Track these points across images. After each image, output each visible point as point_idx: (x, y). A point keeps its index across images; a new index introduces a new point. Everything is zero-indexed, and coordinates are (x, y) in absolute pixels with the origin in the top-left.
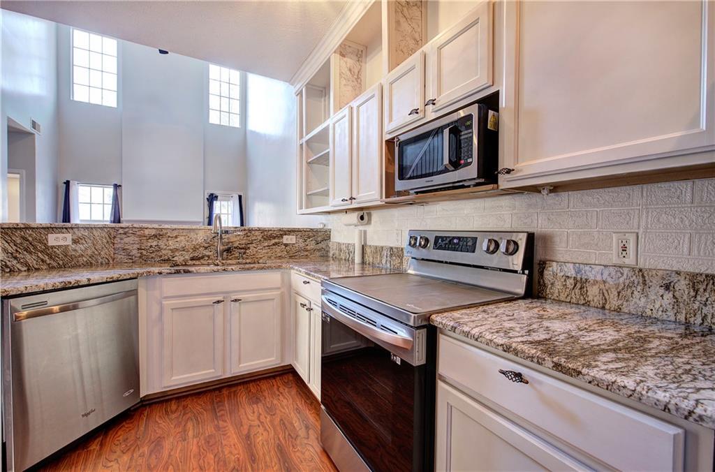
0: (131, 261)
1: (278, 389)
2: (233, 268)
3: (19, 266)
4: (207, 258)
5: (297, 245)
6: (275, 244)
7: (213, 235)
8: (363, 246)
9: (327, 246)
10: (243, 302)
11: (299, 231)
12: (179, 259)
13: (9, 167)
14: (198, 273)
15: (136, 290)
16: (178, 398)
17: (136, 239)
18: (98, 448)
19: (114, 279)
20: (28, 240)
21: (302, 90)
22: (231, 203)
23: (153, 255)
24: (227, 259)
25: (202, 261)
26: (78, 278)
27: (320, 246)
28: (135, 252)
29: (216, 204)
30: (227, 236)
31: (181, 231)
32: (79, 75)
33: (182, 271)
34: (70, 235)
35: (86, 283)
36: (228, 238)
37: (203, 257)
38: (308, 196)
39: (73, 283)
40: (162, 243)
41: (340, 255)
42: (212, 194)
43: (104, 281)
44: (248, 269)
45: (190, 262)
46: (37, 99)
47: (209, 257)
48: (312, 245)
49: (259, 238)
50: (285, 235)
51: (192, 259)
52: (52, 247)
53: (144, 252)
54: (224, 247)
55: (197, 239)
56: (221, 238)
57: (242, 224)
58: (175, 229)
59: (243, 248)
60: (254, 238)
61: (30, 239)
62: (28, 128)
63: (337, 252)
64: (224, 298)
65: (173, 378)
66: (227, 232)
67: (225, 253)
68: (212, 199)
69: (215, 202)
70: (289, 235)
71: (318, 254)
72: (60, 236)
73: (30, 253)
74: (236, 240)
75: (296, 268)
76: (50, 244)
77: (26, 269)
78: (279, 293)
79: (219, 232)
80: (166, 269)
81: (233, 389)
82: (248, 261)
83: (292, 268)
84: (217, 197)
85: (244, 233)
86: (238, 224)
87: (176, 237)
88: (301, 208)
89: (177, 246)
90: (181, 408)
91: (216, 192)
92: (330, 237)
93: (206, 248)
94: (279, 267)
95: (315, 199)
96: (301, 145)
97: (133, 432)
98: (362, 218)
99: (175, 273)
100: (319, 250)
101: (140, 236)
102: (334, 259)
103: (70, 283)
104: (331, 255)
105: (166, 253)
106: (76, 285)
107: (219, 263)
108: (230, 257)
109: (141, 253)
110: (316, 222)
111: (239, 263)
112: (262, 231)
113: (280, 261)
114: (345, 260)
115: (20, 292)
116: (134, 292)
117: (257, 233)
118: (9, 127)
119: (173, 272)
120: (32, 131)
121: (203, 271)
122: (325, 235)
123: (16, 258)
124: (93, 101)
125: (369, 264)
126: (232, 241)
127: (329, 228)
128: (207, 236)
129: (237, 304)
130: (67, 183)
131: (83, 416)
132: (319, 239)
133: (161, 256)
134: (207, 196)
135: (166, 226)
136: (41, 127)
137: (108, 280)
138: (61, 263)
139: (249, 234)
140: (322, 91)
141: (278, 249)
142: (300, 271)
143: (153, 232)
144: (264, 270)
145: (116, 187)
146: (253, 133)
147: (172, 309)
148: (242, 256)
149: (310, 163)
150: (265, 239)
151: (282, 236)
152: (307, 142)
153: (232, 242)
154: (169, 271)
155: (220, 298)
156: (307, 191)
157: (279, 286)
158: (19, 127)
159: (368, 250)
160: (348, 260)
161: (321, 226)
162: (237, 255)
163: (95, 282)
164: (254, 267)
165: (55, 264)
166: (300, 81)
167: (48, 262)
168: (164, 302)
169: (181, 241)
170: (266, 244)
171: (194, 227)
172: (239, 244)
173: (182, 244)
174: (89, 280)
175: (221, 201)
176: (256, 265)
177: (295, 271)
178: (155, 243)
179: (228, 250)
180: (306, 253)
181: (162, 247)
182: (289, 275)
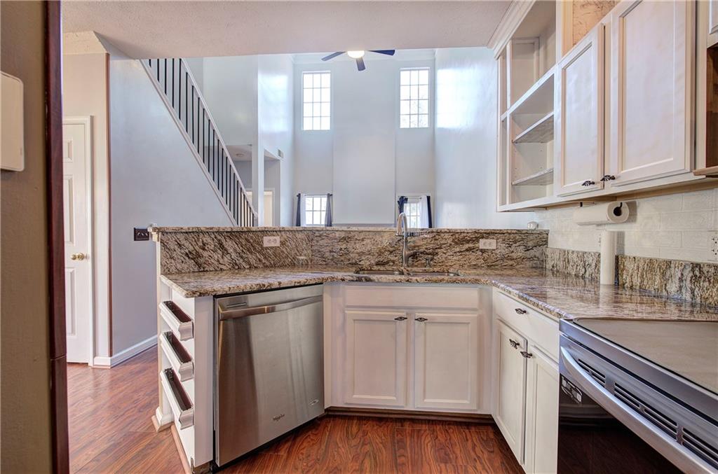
0: (324, 263)
1: (474, 449)
2: (418, 279)
3: (244, 264)
4: (391, 264)
5: (498, 252)
6: (468, 250)
7: (399, 238)
8: (617, 258)
9: (543, 253)
10: (429, 323)
11: (501, 233)
12: (365, 263)
13: (265, 187)
14: (379, 283)
15: (321, 296)
16: (360, 418)
17: (329, 241)
18: (285, 455)
19: (301, 284)
20: (250, 242)
21: (505, 48)
22: (419, 205)
23: (342, 258)
24: (413, 266)
25: (387, 266)
26: (271, 280)
27: (532, 253)
28: (327, 254)
29: (407, 207)
30: (413, 239)
31: (367, 233)
32: (307, 110)
33: (363, 279)
34: (279, 237)
35: (278, 286)
36: (414, 242)
37: (387, 263)
38: (513, 186)
39: (266, 286)
40: (350, 246)
41: (566, 268)
42: (402, 197)
43: (293, 285)
44: (436, 282)
45: (375, 268)
46: (282, 134)
47: (393, 262)
48: (519, 252)
49: (450, 241)
50: (483, 238)
51: (377, 264)
52: (267, 248)
53: (335, 255)
54: (409, 252)
55: (382, 243)
56: (406, 241)
57: (430, 226)
58: (362, 231)
59: (430, 254)
60: (443, 242)
61: (251, 241)
62: (276, 155)
63: (561, 264)
64: (407, 314)
65: (355, 396)
66: (412, 235)
67: (410, 259)
68: (403, 201)
69: (405, 205)
70: (487, 238)
71: (529, 264)
72: (272, 238)
73: (251, 253)
74: (424, 244)
75: (502, 286)
76: (265, 245)
77: (248, 267)
78: (476, 315)
79: (404, 234)
80: (349, 275)
81: (417, 427)
82: (436, 269)
83: (495, 285)
84: (406, 199)
85: (431, 235)
86: (427, 226)
87: (363, 240)
88: (503, 203)
89: (363, 249)
90: (360, 434)
91: (406, 195)
92: (546, 242)
93: (391, 252)
94: (476, 281)
95: (524, 190)
96: (504, 122)
97: (316, 447)
98: (618, 212)
99: (357, 281)
100: (530, 259)
101: (332, 239)
102: (555, 272)
103: (264, 285)
104: (549, 266)
105: (354, 256)
106: (269, 288)
107: (405, 271)
108: (416, 264)
109: (333, 256)
110: (525, 222)
111: (425, 272)
112: (452, 233)
113: (474, 271)
114: (577, 276)
115: (225, 293)
116: (319, 299)
117: (447, 236)
118: (265, 157)
119: (355, 279)
120: (279, 158)
121: (385, 281)
122: (541, 239)
123: (242, 257)
124: (315, 129)
125: (631, 287)
126: (418, 244)
127: (545, 228)
128: (392, 239)
129: (423, 323)
130: (299, 196)
131: (274, 419)
132: (530, 244)
133: (349, 260)
134: (398, 199)
135: (354, 229)
136: (284, 155)
137: (296, 284)
138: (272, 262)
139: (437, 237)
140: (533, 44)
141: (472, 256)
142: (510, 292)
143: (343, 235)
144: (455, 285)
145: (329, 196)
146: (442, 130)
147: (354, 320)
148: (429, 264)
149: (516, 142)
150: (456, 243)
151: (477, 239)
152: (513, 115)
153: (418, 246)
154: (351, 278)
155: (403, 315)
156: (513, 179)
157: (476, 306)
158: (271, 156)
159: (629, 266)
160: (583, 277)
161: (532, 227)
162: (423, 261)
163: (284, 286)
164: (443, 280)
165: (268, 263)
166: (501, 39)
167: (264, 261)
168: (346, 312)
169: (367, 244)
170: (458, 250)
171: (379, 229)
172: (426, 249)
173: (369, 248)
174: (280, 283)
175: (410, 203)
176: (446, 278)
177: (499, 290)
178: (344, 246)
179: (414, 256)
180: (510, 263)
181: (350, 250)
182: (490, 294)
